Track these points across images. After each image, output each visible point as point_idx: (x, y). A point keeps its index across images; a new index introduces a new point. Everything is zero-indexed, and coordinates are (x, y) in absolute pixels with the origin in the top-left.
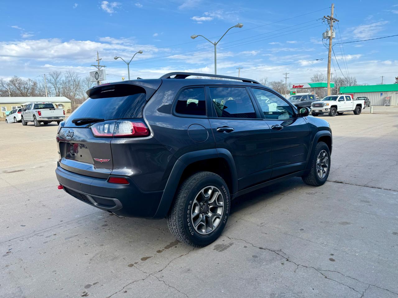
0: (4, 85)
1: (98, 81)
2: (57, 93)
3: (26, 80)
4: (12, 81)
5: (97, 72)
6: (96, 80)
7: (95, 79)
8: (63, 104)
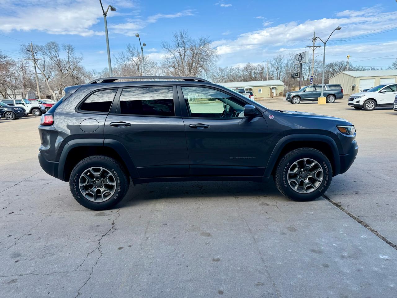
0: (240, 72)
1: (301, 64)
2: (278, 77)
3: (255, 66)
4: (246, 68)
5: (301, 55)
6: (299, 63)
7: (298, 61)
8: (276, 87)
